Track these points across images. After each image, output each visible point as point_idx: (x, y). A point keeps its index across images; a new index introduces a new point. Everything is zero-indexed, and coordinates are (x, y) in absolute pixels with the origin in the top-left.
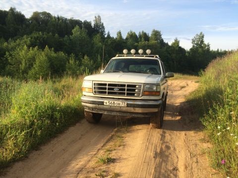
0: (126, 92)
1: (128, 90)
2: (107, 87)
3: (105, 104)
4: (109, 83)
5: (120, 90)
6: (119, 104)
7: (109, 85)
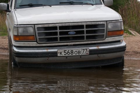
0: (85, 35)
1: (88, 32)
2: (58, 31)
3: (59, 55)
4: (60, 25)
5: (77, 32)
6: (79, 52)
7: (61, 28)
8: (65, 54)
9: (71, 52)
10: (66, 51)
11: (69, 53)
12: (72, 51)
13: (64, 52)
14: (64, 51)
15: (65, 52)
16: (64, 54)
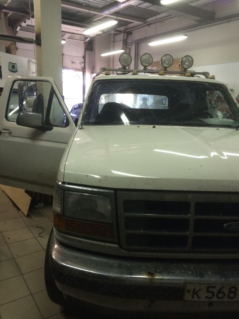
2: (192, 216)
8: (210, 295)
9: (230, 292)
10: (215, 287)
11: (221, 295)
12: (233, 290)
13: (208, 291)
14: (208, 287)
15: (210, 289)
16: (206, 297)
